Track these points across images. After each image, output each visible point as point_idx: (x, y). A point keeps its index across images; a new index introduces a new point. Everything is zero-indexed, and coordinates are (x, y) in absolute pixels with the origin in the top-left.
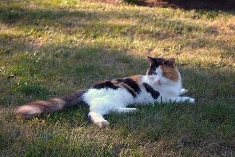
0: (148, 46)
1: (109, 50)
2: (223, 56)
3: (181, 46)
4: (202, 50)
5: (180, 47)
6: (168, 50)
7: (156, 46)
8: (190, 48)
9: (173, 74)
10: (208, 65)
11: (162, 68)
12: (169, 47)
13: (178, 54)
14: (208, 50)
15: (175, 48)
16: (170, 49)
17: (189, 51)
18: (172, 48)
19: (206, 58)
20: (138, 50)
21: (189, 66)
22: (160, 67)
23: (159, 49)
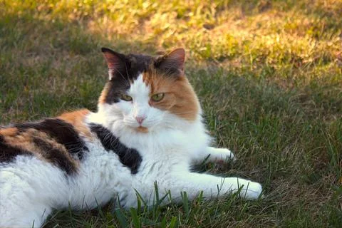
0: (140, 8)
1: (48, 17)
2: (319, 33)
3: (217, 8)
4: (265, 18)
5: (214, 11)
6: (187, 18)
7: (158, 6)
8: (238, 12)
9: (181, 98)
10: (284, 60)
11: (149, 82)
12: (189, 10)
13: (209, 27)
14: (281, 16)
15: (202, 13)
16: (191, 14)
17: (235, 20)
18: (195, 14)
19: (278, 39)
20: (113, 19)
21: (237, 60)
22: (141, 77)
23: (165, 15)
